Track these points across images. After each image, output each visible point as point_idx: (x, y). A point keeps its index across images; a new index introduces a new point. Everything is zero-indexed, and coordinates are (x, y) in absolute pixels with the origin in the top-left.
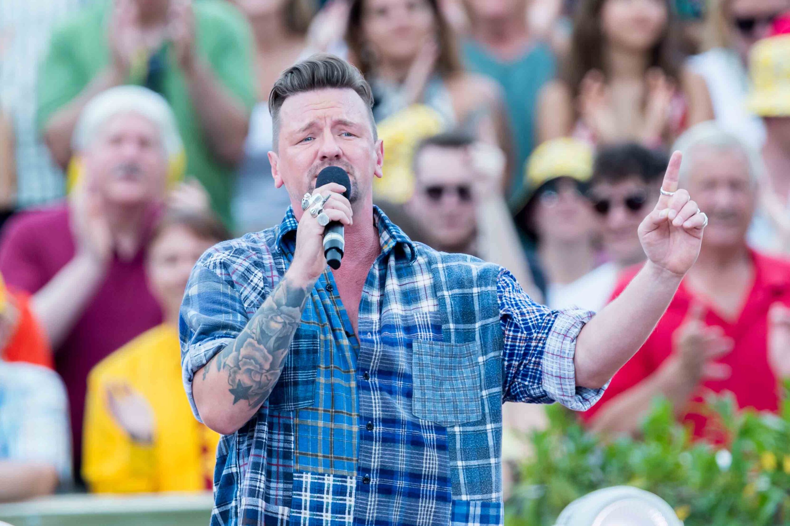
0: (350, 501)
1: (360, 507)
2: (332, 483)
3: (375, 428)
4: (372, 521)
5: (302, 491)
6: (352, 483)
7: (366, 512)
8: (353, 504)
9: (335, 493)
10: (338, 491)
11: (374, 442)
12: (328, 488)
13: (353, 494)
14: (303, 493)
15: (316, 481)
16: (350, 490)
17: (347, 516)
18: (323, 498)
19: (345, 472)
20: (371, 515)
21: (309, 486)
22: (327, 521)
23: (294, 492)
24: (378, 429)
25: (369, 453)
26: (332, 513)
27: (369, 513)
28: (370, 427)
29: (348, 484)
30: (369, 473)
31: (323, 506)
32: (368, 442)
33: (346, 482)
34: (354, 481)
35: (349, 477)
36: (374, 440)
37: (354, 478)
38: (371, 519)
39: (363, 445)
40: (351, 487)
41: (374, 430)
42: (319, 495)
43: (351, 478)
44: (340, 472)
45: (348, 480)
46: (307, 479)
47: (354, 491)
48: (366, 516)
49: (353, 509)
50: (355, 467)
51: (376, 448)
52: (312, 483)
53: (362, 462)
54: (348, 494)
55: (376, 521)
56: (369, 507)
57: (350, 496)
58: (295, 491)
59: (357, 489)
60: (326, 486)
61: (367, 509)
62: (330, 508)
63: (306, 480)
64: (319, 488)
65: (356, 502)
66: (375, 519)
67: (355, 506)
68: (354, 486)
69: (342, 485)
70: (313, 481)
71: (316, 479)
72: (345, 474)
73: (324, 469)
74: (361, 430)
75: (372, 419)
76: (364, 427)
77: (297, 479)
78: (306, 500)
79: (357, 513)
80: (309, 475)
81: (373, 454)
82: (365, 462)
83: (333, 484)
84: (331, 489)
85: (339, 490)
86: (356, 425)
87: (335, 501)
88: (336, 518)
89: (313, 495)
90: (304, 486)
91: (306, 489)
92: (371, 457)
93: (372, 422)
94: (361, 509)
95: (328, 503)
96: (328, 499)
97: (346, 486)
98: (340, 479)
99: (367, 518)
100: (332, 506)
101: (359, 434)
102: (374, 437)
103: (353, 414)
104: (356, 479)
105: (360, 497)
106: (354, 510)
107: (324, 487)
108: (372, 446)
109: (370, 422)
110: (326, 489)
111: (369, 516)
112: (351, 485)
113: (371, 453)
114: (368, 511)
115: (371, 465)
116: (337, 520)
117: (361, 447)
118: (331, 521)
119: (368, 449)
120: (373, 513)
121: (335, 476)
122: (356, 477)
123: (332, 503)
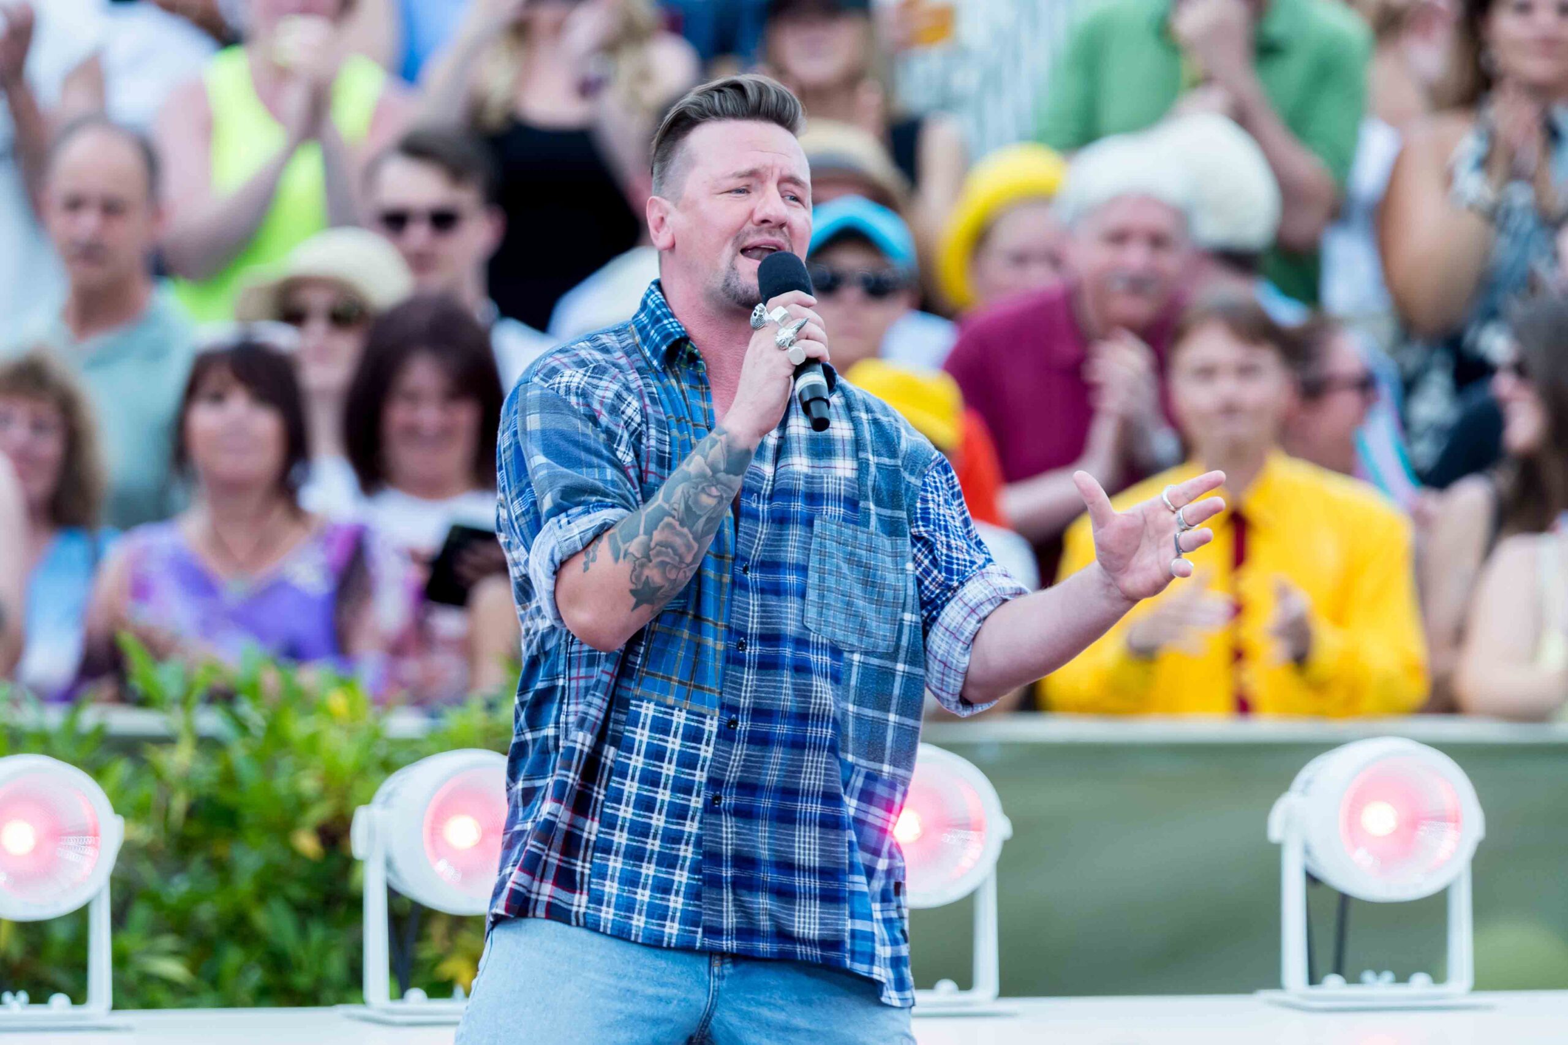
0: (706, 752)
1: (719, 762)
2: (683, 721)
3: (748, 647)
4: (733, 783)
5: (637, 727)
6: (711, 726)
7: (726, 770)
8: (709, 755)
9: (685, 737)
10: (690, 735)
11: (746, 669)
12: (677, 728)
13: (712, 743)
14: (639, 731)
15: (661, 715)
16: (708, 736)
17: (698, 772)
18: (667, 741)
19: (704, 709)
20: (733, 775)
21: (649, 722)
22: (668, 776)
23: (627, 728)
24: (753, 650)
25: (737, 684)
26: (678, 765)
27: (731, 772)
28: (742, 645)
29: (707, 728)
30: (737, 714)
31: (666, 753)
32: (737, 668)
33: (703, 723)
34: (716, 723)
35: (709, 717)
36: (747, 665)
37: (716, 718)
38: (731, 780)
39: (730, 672)
40: (711, 732)
41: (747, 651)
42: (661, 736)
43: (712, 719)
44: (697, 708)
45: (708, 721)
46: (648, 710)
47: (713, 738)
48: (725, 775)
49: (708, 763)
50: (717, 702)
51: (749, 677)
52: (654, 716)
53: (728, 696)
54: (704, 742)
55: (738, 783)
56: (731, 763)
57: (708, 744)
58: (628, 725)
59: (718, 736)
60: (674, 725)
61: (727, 765)
62: (675, 757)
63: (647, 712)
64: (663, 726)
65: (713, 754)
66: (737, 780)
67: (712, 760)
68: (715, 730)
69: (697, 727)
70: (656, 714)
71: (660, 712)
72: (703, 712)
73: (675, 700)
74: (727, 649)
75: (745, 635)
76: (733, 645)
77: (634, 708)
78: (641, 742)
79: (714, 769)
80: (652, 706)
81: (744, 685)
82: (732, 697)
83: (685, 725)
84: (681, 731)
85: (693, 734)
86: (722, 641)
87: (684, 749)
88: (683, 773)
89: (653, 734)
90: (642, 720)
91: (644, 724)
92: (740, 690)
93: (746, 639)
94: (720, 764)
95: (673, 750)
96: (674, 744)
97: (704, 730)
98: (695, 718)
99: (727, 778)
100: (679, 756)
101: (725, 655)
102: (747, 661)
103: (719, 623)
104: (718, 721)
105: (720, 747)
106: (710, 766)
107: (671, 726)
108: (743, 673)
109: (742, 639)
110: (673, 729)
111: (730, 776)
112: (711, 729)
113: (741, 684)
114: (729, 769)
115: (740, 701)
116: (682, 776)
117: (728, 674)
118: (674, 777)
119: (738, 678)
120: (736, 772)
121: (688, 712)
122: (719, 718)
123: (680, 751)
